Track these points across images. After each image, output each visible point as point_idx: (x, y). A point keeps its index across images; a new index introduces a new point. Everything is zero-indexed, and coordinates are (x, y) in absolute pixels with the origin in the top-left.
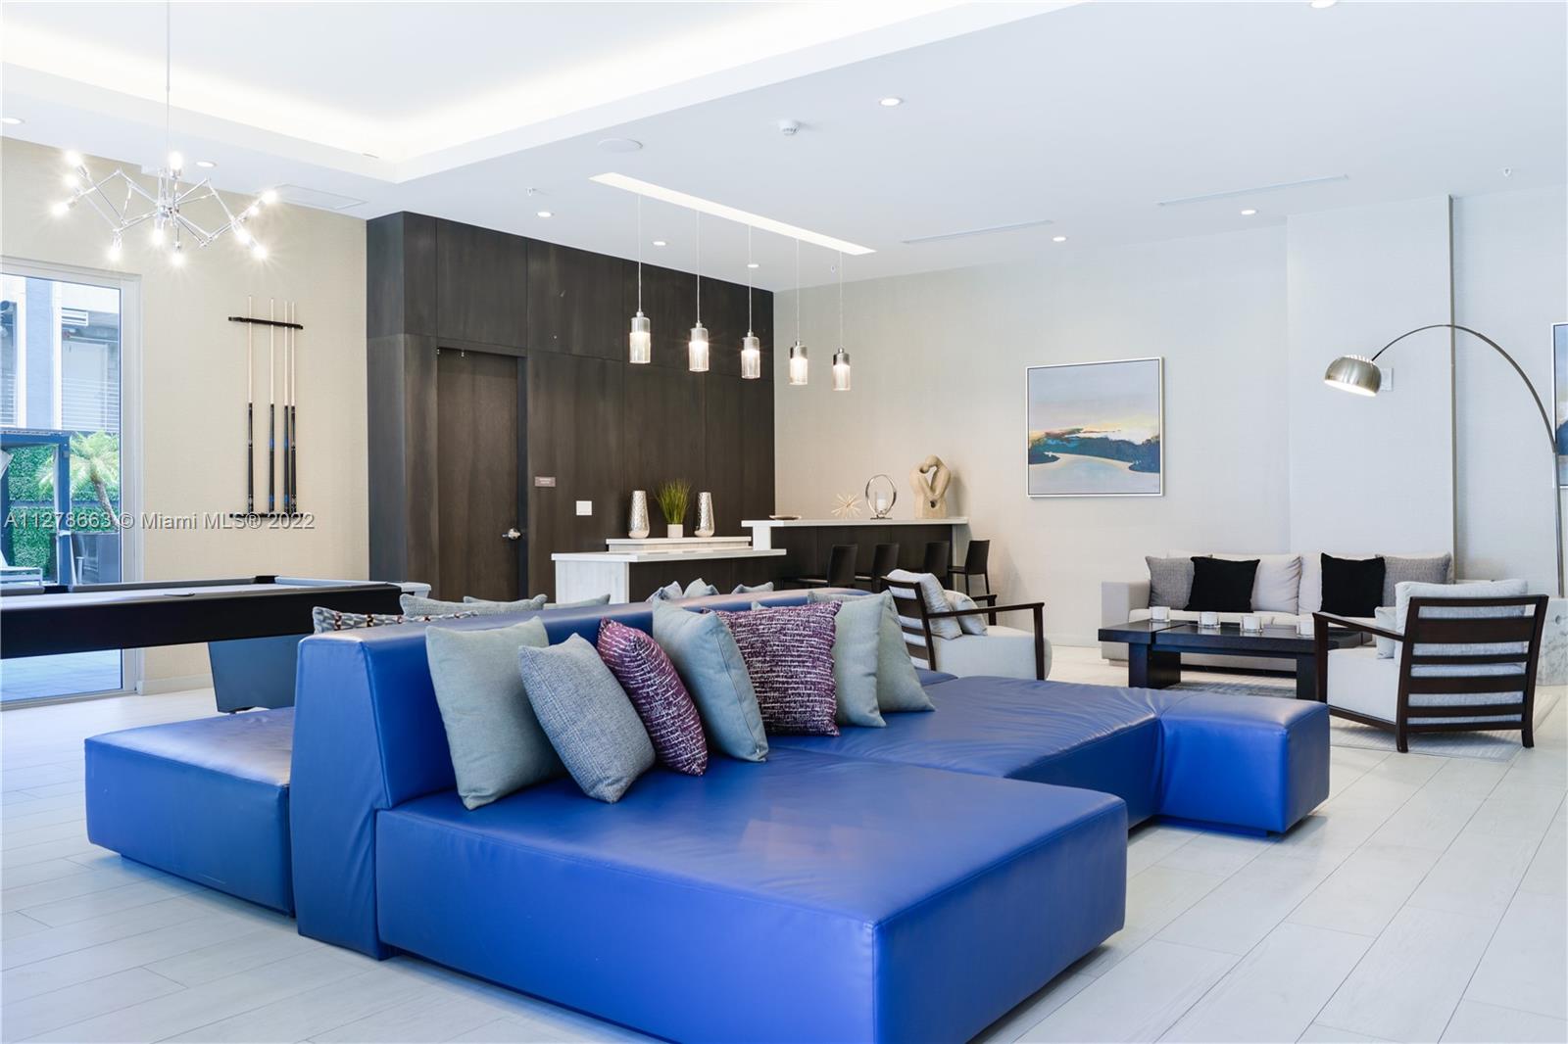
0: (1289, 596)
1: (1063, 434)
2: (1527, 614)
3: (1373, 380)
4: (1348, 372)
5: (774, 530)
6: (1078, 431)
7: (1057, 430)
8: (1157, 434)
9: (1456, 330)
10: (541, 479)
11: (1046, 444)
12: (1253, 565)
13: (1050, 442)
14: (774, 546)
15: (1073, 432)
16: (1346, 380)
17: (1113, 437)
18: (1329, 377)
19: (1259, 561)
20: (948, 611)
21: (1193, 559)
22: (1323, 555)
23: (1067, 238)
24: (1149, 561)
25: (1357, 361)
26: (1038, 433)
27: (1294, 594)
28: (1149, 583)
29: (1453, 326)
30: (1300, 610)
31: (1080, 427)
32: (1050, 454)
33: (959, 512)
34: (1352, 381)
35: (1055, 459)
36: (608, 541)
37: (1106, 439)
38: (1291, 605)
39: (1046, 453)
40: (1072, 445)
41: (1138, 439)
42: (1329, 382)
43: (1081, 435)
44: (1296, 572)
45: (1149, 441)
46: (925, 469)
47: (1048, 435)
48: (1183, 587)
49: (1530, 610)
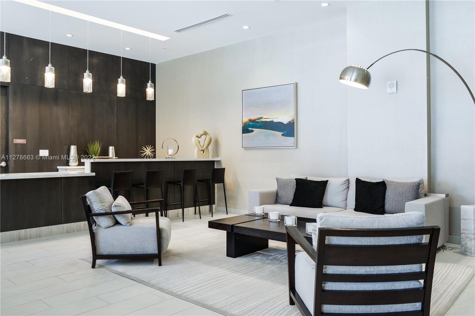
0: (342, 200)
1: (256, 120)
2: (423, 241)
3: (365, 79)
4: (351, 74)
5: (92, 163)
6: (261, 118)
7: (253, 118)
8: (293, 119)
9: (431, 55)
10: (17, 140)
11: (249, 125)
12: (325, 183)
13: (251, 123)
14: (92, 171)
15: (259, 119)
16: (349, 79)
17: (276, 120)
18: (341, 78)
19: (328, 181)
20: (104, 212)
21: (296, 179)
22: (357, 179)
23: (250, 27)
24: (277, 180)
25: (356, 67)
26: (246, 120)
27: (345, 198)
28: (276, 191)
29: (428, 52)
30: (347, 207)
31: (262, 117)
32: (251, 129)
33: (217, 156)
34: (353, 79)
35: (253, 131)
36: (58, 167)
37: (273, 121)
38: (342, 204)
39: (249, 129)
40: (259, 125)
41: (285, 122)
42: (341, 81)
43: (263, 120)
44: (347, 186)
45: (290, 122)
46: (199, 136)
47: (250, 120)
48: (290, 194)
49: (425, 239)
